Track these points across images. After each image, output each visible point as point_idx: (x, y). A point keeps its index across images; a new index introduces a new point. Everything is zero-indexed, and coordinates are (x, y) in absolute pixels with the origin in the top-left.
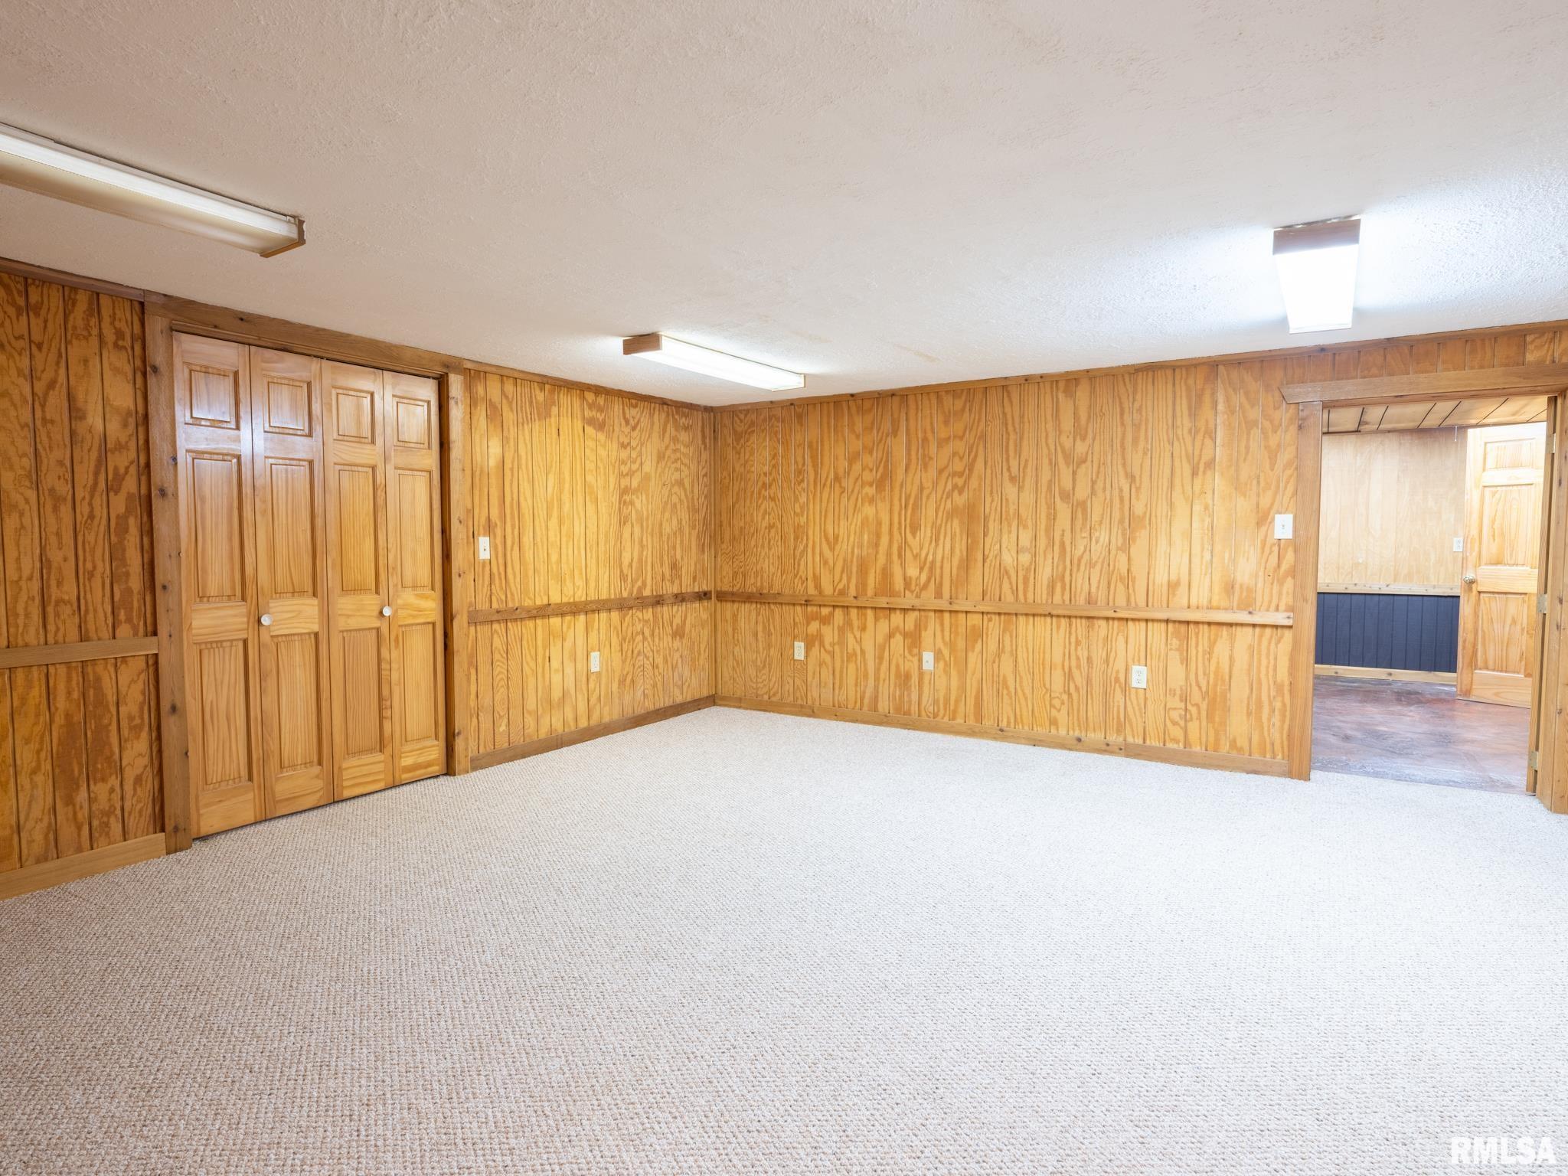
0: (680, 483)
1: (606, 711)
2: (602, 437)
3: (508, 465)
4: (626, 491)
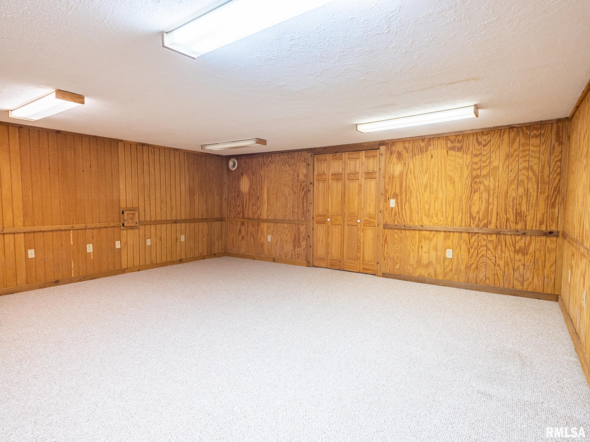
0: (528, 168)
1: (456, 277)
2: (459, 154)
3: (405, 173)
4: (477, 177)
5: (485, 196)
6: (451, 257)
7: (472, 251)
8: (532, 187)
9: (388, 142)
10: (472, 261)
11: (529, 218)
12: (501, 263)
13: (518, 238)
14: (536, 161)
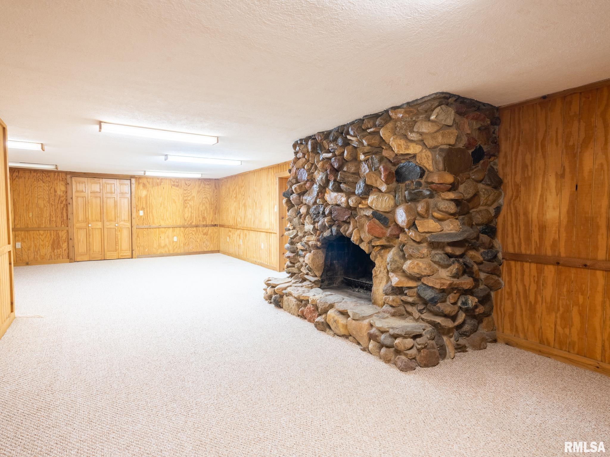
1: (179, 250)
2: (177, 188)
3: (148, 196)
4: (186, 200)
5: (190, 209)
6: (176, 240)
7: (186, 236)
8: (208, 206)
9: (137, 176)
10: (186, 241)
11: (208, 219)
12: (198, 240)
13: (204, 228)
14: (209, 195)
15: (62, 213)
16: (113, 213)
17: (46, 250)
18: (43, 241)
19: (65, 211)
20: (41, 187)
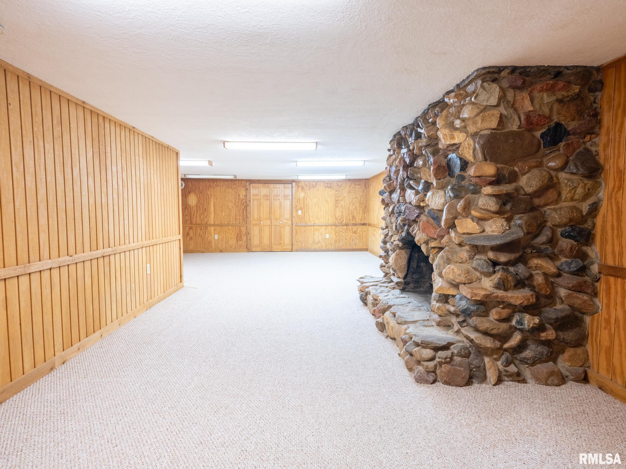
0: (356, 198)
1: (330, 247)
2: (330, 190)
3: (306, 197)
4: (338, 200)
5: (341, 209)
6: (328, 238)
7: (337, 234)
8: (357, 205)
9: (297, 181)
10: (337, 239)
11: (357, 218)
12: (348, 238)
13: (354, 227)
14: (358, 195)
15: (243, 212)
16: (279, 212)
17: (233, 242)
18: (231, 234)
19: (245, 211)
20: (230, 192)
